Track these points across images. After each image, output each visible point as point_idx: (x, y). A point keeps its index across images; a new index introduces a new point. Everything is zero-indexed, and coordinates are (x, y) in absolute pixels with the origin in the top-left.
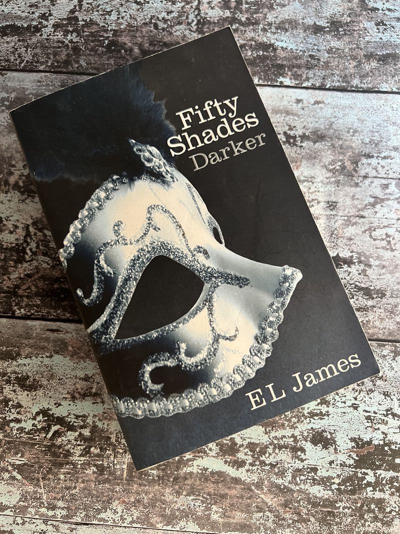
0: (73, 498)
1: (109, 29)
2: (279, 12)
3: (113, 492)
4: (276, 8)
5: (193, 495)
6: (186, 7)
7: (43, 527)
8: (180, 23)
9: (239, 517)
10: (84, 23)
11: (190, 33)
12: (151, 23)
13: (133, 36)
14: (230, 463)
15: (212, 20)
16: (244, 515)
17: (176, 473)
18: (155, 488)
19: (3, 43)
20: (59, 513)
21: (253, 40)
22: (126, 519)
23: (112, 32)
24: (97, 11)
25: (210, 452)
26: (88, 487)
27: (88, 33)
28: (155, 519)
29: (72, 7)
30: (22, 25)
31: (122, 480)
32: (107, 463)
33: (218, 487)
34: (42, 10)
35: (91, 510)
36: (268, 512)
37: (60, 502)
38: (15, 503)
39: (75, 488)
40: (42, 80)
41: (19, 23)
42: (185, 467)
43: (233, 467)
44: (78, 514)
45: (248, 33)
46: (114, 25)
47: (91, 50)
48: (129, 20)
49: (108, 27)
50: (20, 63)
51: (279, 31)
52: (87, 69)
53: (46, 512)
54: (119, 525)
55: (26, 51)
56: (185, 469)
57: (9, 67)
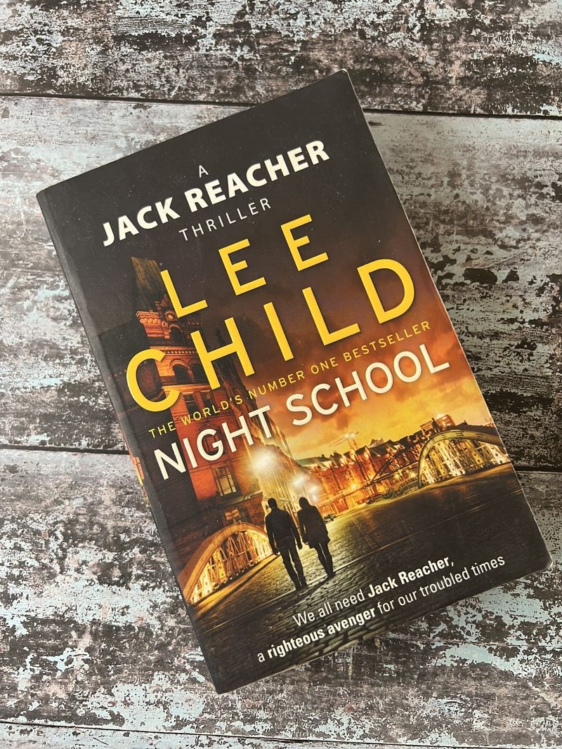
0: (279, 706)
1: (295, 39)
2: (536, 11)
3: (334, 696)
4: (531, 5)
5: (447, 697)
6: (404, 5)
8: (397, 30)
9: (511, 724)
10: (258, 31)
11: (411, 44)
12: (355, 29)
13: (330, 50)
14: (496, 652)
15: (442, 23)
16: (518, 722)
17: (421, 667)
18: (393, 688)
19: (142, 60)
20: (260, 728)
21: (503, 53)
22: (355, 733)
23: (300, 44)
24: (276, 13)
25: (468, 637)
26: (299, 690)
27: (265, 46)
28: (395, 731)
29: (239, 8)
30: (169, 35)
31: (347, 678)
32: (324, 656)
33: (481, 685)
34: (196, 12)
35: (306, 721)
36: (551, 716)
37: (261, 712)
38: (197, 716)
39: (281, 691)
40: (203, 116)
41: (163, 31)
42: (435, 658)
43: (501, 656)
44: (287, 727)
45: (495, 41)
46: (302, 33)
47: (272, 70)
48: (323, 26)
49: (294, 36)
50: (169, 90)
51: (538, 38)
52: (266, 98)
53: (242, 727)
54: (346, 740)
55: (177, 73)
56: (434, 661)
57: (153, 96)
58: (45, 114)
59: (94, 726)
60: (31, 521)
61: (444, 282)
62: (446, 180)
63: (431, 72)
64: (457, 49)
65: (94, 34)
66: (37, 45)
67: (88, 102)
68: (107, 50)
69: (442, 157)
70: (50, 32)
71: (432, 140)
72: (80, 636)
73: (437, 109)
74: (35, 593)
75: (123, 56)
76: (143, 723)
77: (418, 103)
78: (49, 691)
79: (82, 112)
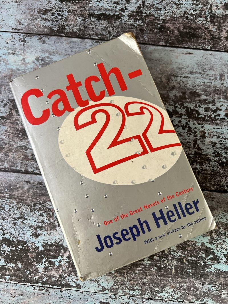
0: (144, 284)
1: (160, 19)
3: (166, 281)
5: (212, 284)
6: (204, 7)
7: (127, 300)
8: (201, 17)
10: (146, 15)
11: (206, 23)
12: (184, 16)
13: (174, 24)
15: (219, 15)
17: (202, 272)
18: (190, 280)
19: (99, 24)
20: (136, 293)
22: (174, 297)
23: (162, 21)
24: (153, 8)
25: (221, 260)
26: (152, 279)
27: (148, 21)
28: (190, 297)
29: (139, 5)
30: (110, 14)
31: (172, 275)
32: (163, 265)
33: (226, 280)
34: (121, 6)
35: (154, 291)
37: (137, 286)
38: (111, 286)
39: (145, 278)
41: (108, 13)
42: (207, 269)
44: (147, 293)
46: (163, 16)
47: (150, 30)
48: (171, 14)
49: (160, 17)
50: (110, 36)
52: (148, 41)
53: (129, 292)
54: (170, 300)
55: (113, 29)
56: (207, 270)
57: (103, 38)
58: (60, 43)
59: (69, 289)
60: (47, 205)
61: (217, 117)
62: (219, 77)
63: (214, 34)
64: (225, 26)
65: (80, 13)
66: (57, 16)
67: (77, 40)
68: (85, 19)
69: (217, 68)
70: (63, 11)
71: (214, 61)
72: (65, 252)
73: (216, 49)
74: (47, 234)
75: (91, 22)
76: (89, 288)
77: (208, 46)
78: (51, 273)
79: (74, 43)
